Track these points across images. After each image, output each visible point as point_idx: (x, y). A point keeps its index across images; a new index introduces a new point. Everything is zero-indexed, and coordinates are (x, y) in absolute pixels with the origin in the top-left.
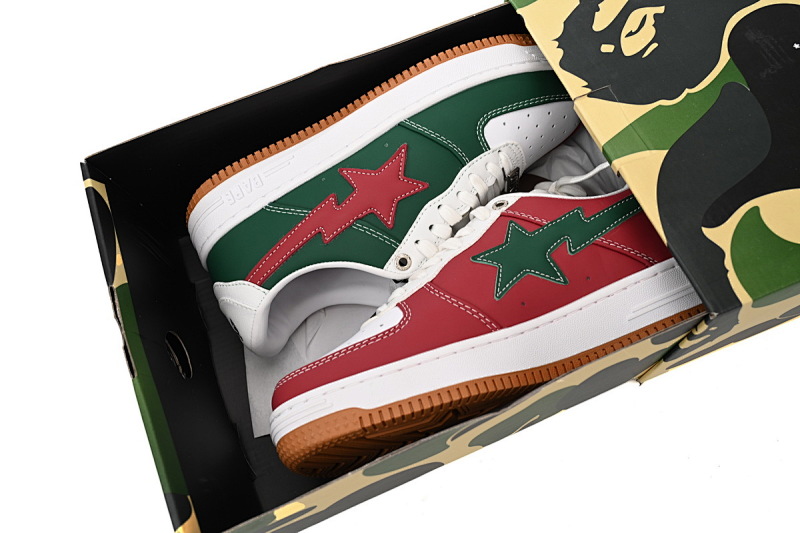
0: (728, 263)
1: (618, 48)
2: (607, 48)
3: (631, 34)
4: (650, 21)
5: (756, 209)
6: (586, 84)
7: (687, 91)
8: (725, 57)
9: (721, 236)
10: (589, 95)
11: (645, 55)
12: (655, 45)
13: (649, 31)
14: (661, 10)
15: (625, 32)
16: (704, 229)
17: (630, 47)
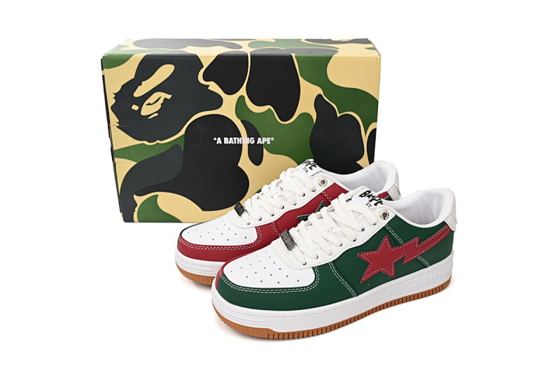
0: (137, 209)
1: (140, 110)
2: (135, 107)
3: (149, 104)
4: (161, 101)
5: (157, 196)
6: (118, 121)
7: (158, 141)
8: (183, 132)
9: (139, 200)
10: (118, 127)
11: (150, 117)
12: (156, 114)
13: (158, 106)
14: (169, 97)
15: (147, 102)
16: (135, 196)
17: (146, 110)
